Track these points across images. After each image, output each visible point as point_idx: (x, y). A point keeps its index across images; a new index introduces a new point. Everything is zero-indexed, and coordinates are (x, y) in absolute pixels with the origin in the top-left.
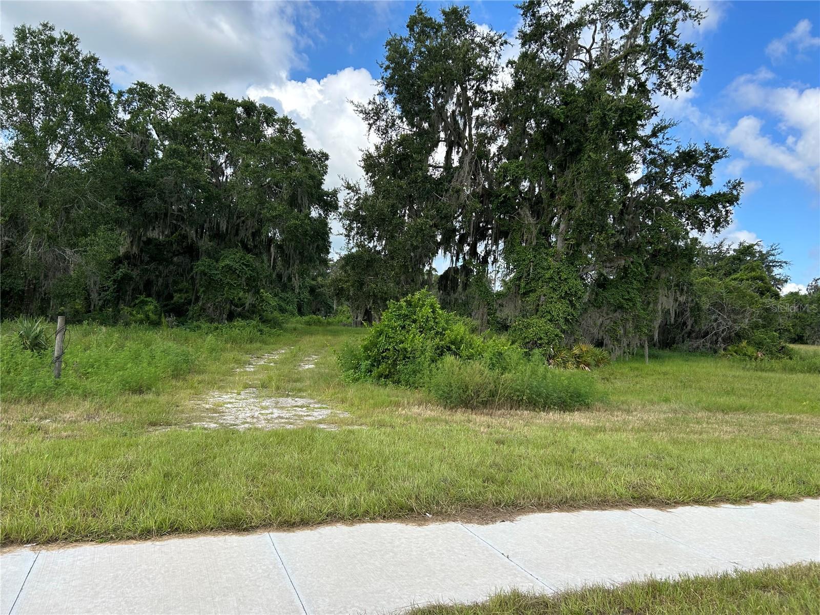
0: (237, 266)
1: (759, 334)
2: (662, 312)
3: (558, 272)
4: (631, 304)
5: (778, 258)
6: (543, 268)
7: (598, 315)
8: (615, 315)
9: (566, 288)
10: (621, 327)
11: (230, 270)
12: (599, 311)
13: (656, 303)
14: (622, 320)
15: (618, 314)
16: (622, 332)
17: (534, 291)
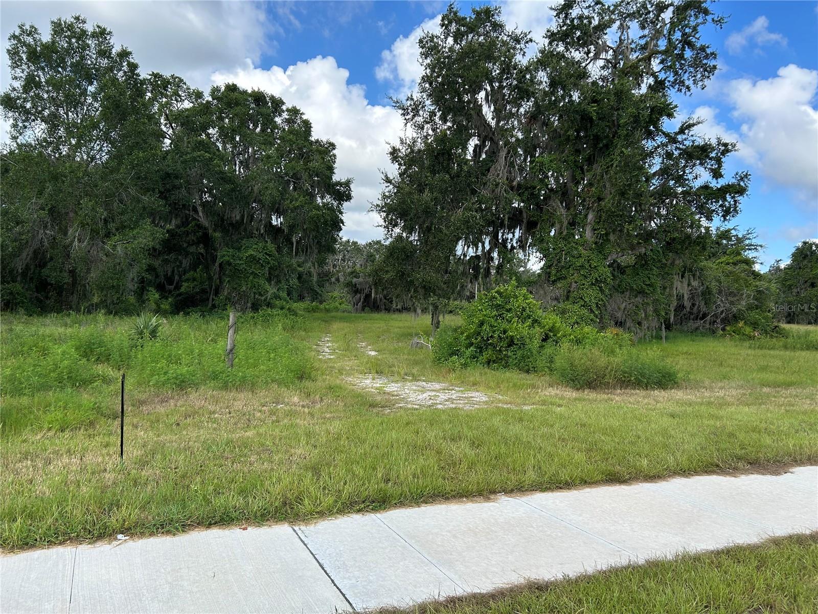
0: (260, 256)
1: (754, 315)
2: (677, 296)
3: (589, 261)
4: (651, 289)
5: (754, 242)
6: (573, 257)
7: (622, 300)
8: (637, 299)
9: (597, 275)
10: (642, 311)
11: (253, 260)
12: (623, 295)
13: (671, 288)
14: (642, 304)
15: (639, 299)
16: (643, 315)
17: (565, 278)
